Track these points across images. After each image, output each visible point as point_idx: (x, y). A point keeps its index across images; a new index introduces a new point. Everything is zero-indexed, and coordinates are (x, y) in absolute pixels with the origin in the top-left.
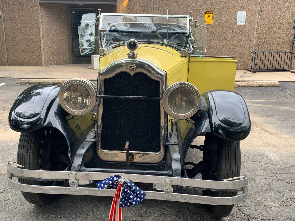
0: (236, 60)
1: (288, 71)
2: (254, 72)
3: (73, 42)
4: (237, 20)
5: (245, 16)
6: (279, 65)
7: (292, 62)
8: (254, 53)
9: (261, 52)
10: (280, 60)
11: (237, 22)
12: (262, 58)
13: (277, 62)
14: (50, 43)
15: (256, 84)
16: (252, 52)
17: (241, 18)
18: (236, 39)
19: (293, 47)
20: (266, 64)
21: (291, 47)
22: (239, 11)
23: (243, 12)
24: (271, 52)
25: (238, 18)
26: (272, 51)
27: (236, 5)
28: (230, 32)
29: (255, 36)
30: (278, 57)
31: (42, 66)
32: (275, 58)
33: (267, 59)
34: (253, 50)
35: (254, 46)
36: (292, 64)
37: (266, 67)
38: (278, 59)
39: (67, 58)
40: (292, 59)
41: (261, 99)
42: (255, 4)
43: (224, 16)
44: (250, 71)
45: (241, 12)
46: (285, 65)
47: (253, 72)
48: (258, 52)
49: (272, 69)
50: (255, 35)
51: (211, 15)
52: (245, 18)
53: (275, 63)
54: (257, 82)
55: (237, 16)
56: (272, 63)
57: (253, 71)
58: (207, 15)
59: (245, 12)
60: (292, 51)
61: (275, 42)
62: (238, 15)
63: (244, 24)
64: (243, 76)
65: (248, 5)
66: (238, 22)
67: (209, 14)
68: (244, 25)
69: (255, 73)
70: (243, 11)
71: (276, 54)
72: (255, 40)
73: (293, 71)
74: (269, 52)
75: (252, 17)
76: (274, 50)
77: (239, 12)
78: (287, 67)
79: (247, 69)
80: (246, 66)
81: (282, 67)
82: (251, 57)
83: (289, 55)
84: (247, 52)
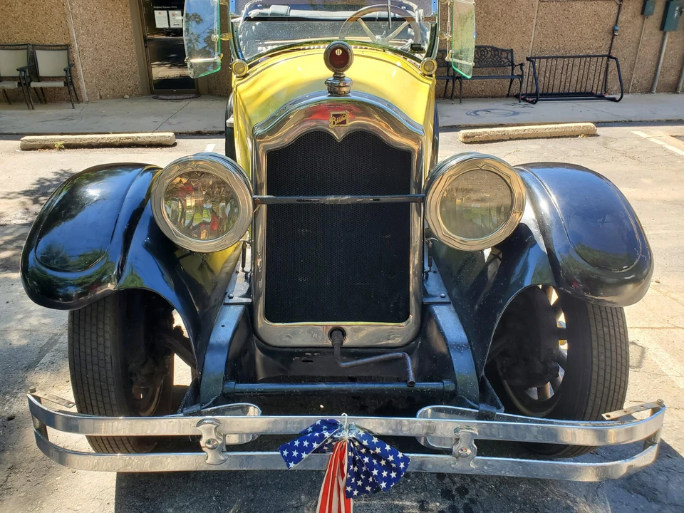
1: (601, 97)
2: (534, 103)
3: (146, 47)
7: (609, 77)
8: (532, 61)
14: (96, 49)
15: (546, 131)
19: (611, 45)
20: (557, 83)
21: (608, 45)
26: (569, 55)
31: (82, 102)
32: (576, 69)
34: (529, 55)
35: (531, 46)
36: (609, 81)
37: (555, 91)
38: (581, 72)
39: (137, 83)
40: (609, 71)
44: (524, 100)
46: (595, 85)
47: (532, 102)
48: (540, 58)
50: (534, 21)
54: (550, 127)
57: (531, 99)
60: (610, 53)
71: (577, 61)
72: (533, 32)
73: (611, 96)
74: (564, 58)
76: (573, 54)
78: (600, 88)
79: (517, 97)
80: (515, 90)
81: (589, 89)
82: (526, 70)
83: (604, 62)
84: (518, 59)
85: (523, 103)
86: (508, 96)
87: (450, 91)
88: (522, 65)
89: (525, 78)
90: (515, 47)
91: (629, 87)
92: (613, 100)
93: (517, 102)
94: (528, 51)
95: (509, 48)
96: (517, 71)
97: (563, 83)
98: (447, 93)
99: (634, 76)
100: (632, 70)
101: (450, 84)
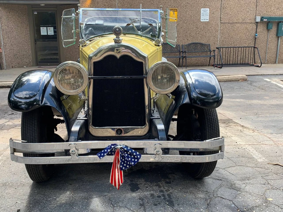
1: (253, 65)
3: (36, 44)
4: (201, 17)
5: (209, 13)
6: (244, 60)
7: (256, 56)
8: (219, 49)
9: (226, 48)
10: (244, 55)
11: (201, 19)
12: (227, 54)
13: (242, 57)
14: (12, 45)
15: (224, 78)
16: (217, 48)
17: (205, 15)
18: (201, 35)
19: (255, 42)
20: (231, 59)
21: (254, 42)
22: (202, 8)
23: (206, 9)
24: (235, 47)
25: (201, 15)
27: (200, 2)
28: (195, 29)
29: (219, 33)
30: (242, 52)
31: (3, 69)
32: (240, 53)
33: (232, 54)
34: (218, 46)
35: (218, 42)
36: (256, 58)
37: (231, 63)
38: (242, 54)
39: (31, 60)
40: (256, 54)
41: (231, 94)
43: (188, 13)
45: (204, 9)
46: (249, 60)
47: (220, 68)
48: (223, 48)
49: (237, 64)
50: (219, 31)
51: (176, 13)
52: (209, 15)
53: (239, 58)
54: (226, 76)
55: (201, 13)
56: (236, 58)
57: (219, 66)
58: (171, 12)
59: (208, 9)
60: (255, 46)
61: (238, 37)
62: (202, 12)
63: (208, 21)
65: (211, 1)
66: (202, 19)
68: (208, 22)
69: (221, 68)
70: (206, 8)
71: (240, 49)
72: (219, 36)
75: (215, 14)
76: (238, 46)
77: (202, 9)
78: (251, 61)
79: (213, 65)
80: (212, 62)
81: (247, 62)
82: (216, 53)
83: (252, 50)
84: (212, 48)
85: (216, 68)
86: (209, 65)
87: (181, 63)
88: (214, 51)
89: (216, 57)
90: (211, 43)
91: (265, 61)
92: (258, 66)
93: (213, 67)
94: (217, 45)
95: (208, 44)
96: (212, 54)
97: (234, 59)
98: (180, 64)
99: (267, 56)
100: (266, 53)
101: (181, 60)
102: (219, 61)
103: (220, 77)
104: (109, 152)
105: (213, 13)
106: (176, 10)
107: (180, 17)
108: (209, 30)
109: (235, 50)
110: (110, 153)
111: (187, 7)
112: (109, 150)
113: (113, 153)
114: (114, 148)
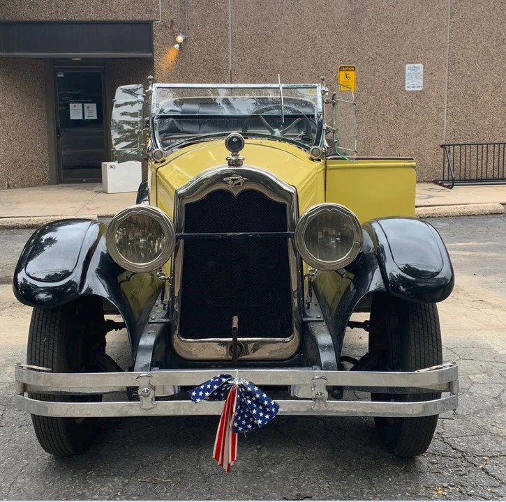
0: (414, 164)
2: (450, 187)
3: (58, 137)
4: (407, 82)
5: (422, 73)
6: (502, 170)
8: (445, 148)
9: (460, 145)
10: (502, 160)
11: (406, 86)
12: (463, 157)
13: (496, 165)
14: (9, 140)
16: (441, 146)
17: (414, 78)
18: (406, 120)
22: (408, 63)
23: (416, 65)
24: (480, 144)
25: (406, 77)
26: (482, 142)
27: (402, 52)
28: (393, 106)
29: (446, 113)
30: (497, 153)
32: (491, 155)
33: (474, 158)
34: (443, 142)
35: (444, 133)
38: (497, 158)
39: (46, 172)
41: (468, 242)
42: (441, 47)
43: (377, 74)
45: (412, 65)
47: (448, 187)
48: (454, 145)
49: (487, 180)
50: (445, 111)
51: (351, 74)
52: (422, 77)
53: (491, 166)
54: (458, 206)
55: (405, 73)
56: (484, 167)
57: (448, 184)
58: (342, 74)
59: (421, 66)
61: (487, 123)
62: (407, 71)
63: (420, 89)
64: (426, 196)
65: (426, 50)
66: (409, 85)
67: (346, 72)
68: (420, 91)
69: (451, 189)
70: (416, 63)
71: (491, 147)
72: (445, 120)
74: (478, 144)
75: (435, 75)
76: (487, 141)
77: (408, 66)
80: (432, 175)
82: (440, 155)
84: (432, 146)
90: (428, 135)
94: (442, 139)
102: (446, 173)
103: (447, 207)
104: (216, 391)
105: (432, 73)
106: (353, 69)
107: (361, 82)
108: (424, 108)
109: (480, 150)
110: (215, 394)
111: (375, 62)
112: (215, 387)
113: (222, 395)
114: (226, 383)
